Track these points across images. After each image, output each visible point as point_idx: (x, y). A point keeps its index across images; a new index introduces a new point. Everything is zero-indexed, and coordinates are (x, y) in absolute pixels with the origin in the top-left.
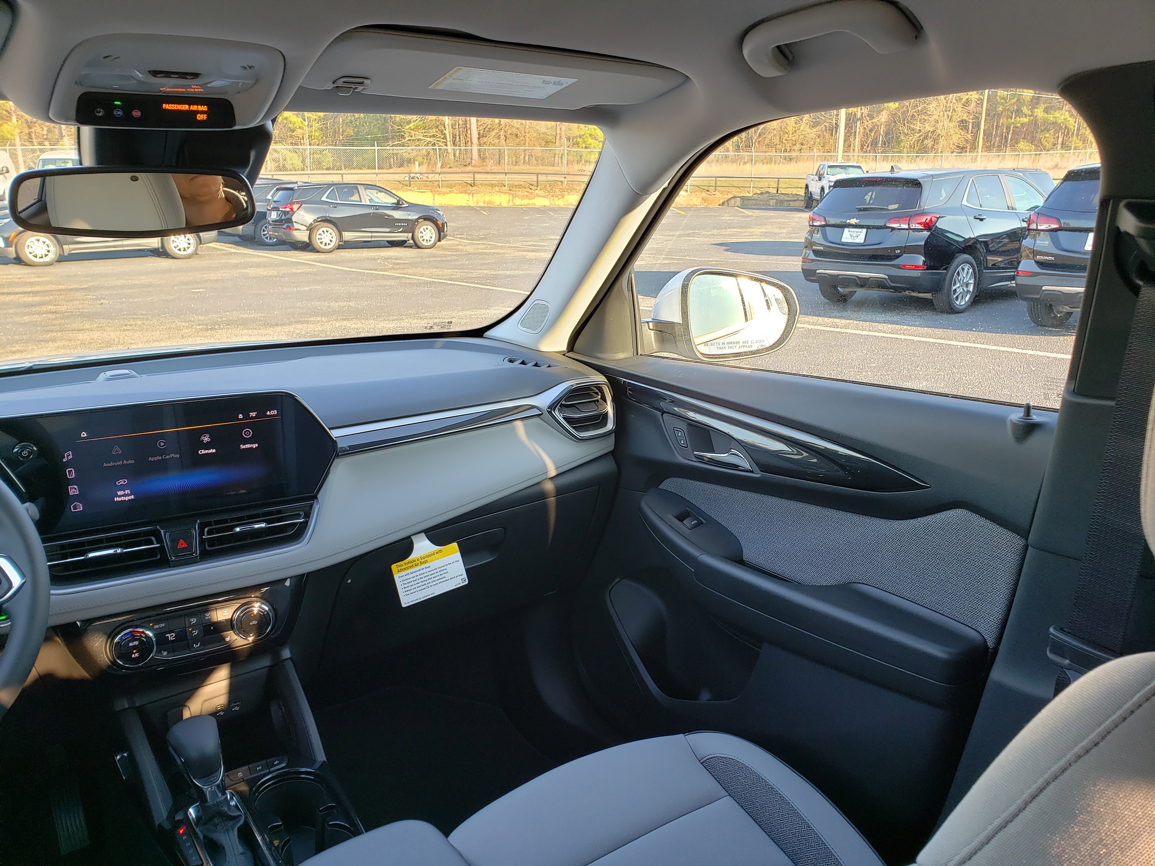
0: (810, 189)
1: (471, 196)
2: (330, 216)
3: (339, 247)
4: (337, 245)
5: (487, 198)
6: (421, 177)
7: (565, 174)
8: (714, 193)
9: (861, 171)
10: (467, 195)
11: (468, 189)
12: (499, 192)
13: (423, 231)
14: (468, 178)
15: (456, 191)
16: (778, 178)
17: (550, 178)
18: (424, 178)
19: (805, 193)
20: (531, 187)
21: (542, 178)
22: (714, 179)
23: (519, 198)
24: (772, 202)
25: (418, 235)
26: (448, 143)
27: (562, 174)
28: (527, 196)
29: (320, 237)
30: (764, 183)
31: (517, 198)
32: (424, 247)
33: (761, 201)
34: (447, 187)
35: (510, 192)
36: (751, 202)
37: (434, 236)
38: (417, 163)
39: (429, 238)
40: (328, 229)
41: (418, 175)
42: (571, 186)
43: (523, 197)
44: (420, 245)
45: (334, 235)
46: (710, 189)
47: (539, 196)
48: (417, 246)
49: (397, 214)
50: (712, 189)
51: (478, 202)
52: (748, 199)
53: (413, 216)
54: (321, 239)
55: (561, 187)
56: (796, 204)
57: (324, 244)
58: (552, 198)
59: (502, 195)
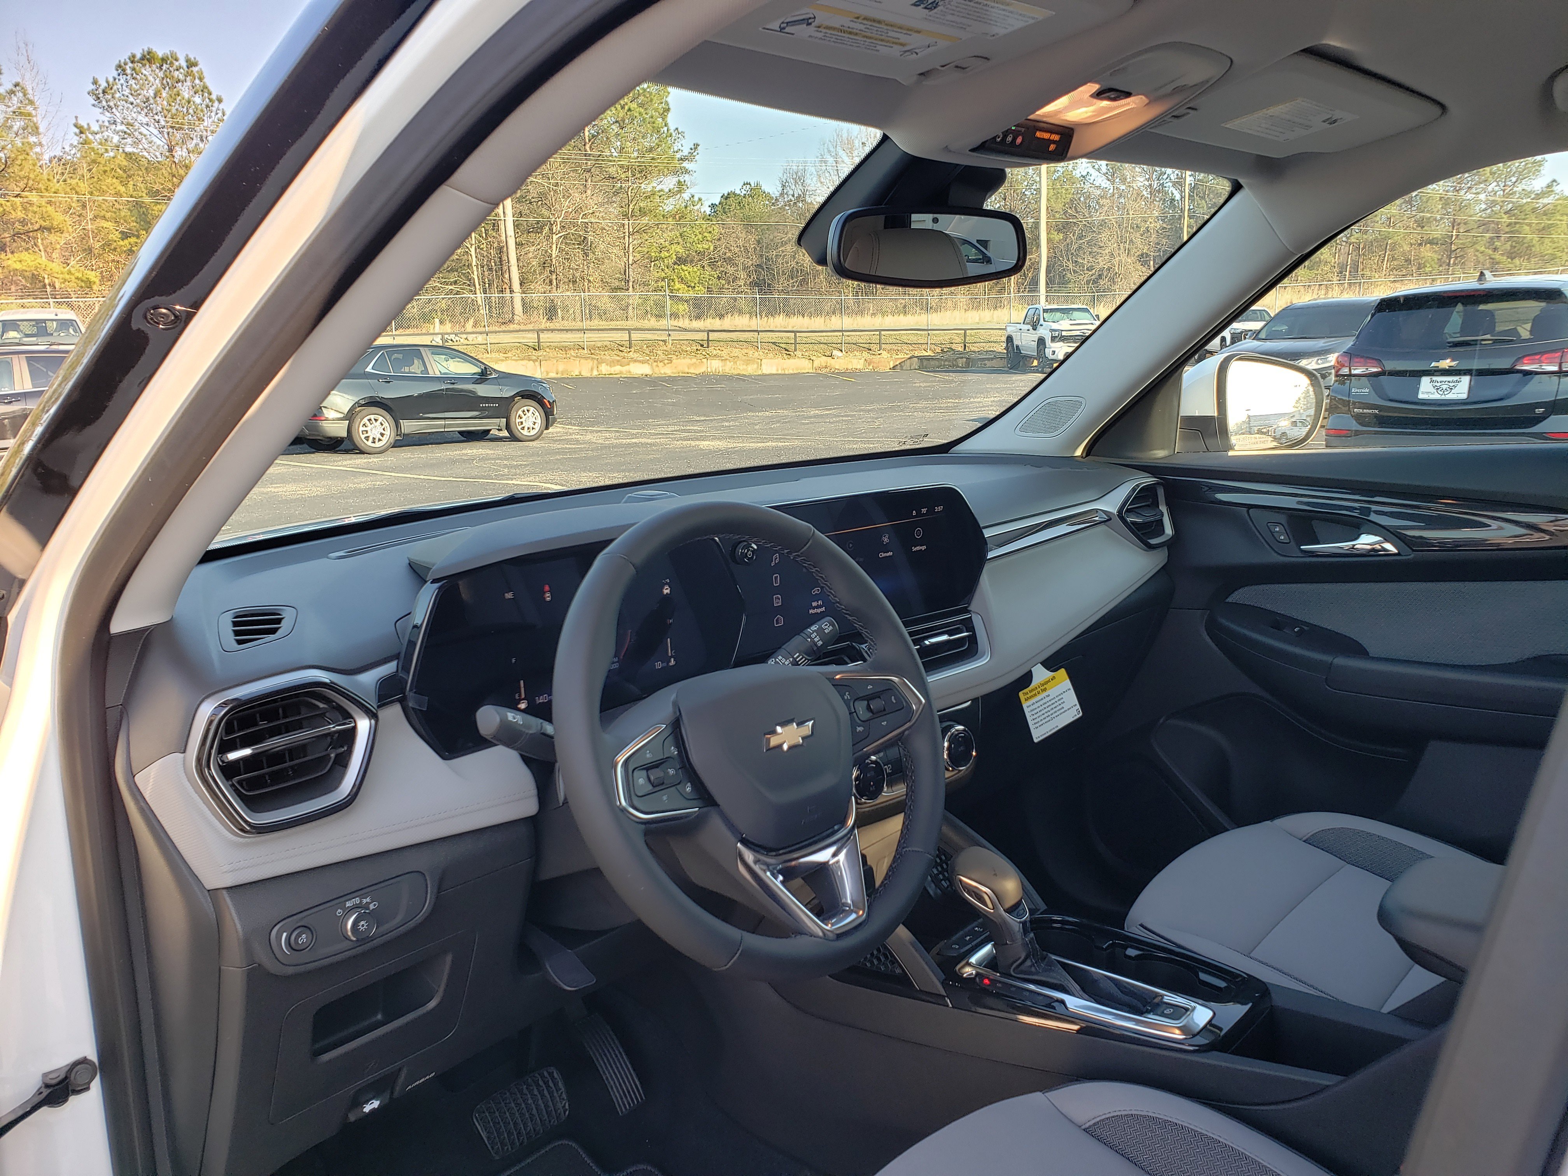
0: (1016, 343)
1: (537, 363)
2: (380, 395)
3: (397, 445)
4: (392, 440)
5: (561, 367)
6: (457, 338)
7: (668, 330)
8: (879, 352)
9: (1089, 316)
10: (531, 362)
11: (530, 354)
12: (577, 357)
13: (522, 415)
14: (530, 339)
15: (514, 358)
16: (965, 330)
17: (649, 336)
18: (462, 340)
19: (1007, 348)
20: (621, 349)
21: (635, 336)
22: (878, 333)
23: (607, 365)
24: (961, 362)
25: (515, 420)
26: (478, 291)
27: (665, 330)
28: (618, 361)
29: (365, 429)
30: (944, 337)
31: (604, 365)
32: (525, 438)
33: (946, 360)
34: (499, 351)
35: (593, 356)
36: (932, 363)
37: (539, 421)
38: (437, 321)
39: (532, 426)
40: (376, 417)
41: (452, 337)
42: (678, 346)
43: (612, 363)
44: (518, 435)
45: (386, 424)
46: (872, 346)
47: (635, 361)
48: (514, 438)
49: (483, 390)
50: (874, 347)
51: (548, 373)
52: (928, 359)
53: (508, 393)
54: (367, 432)
55: (665, 348)
56: (994, 363)
57: (371, 439)
58: (655, 363)
59: (583, 361)
